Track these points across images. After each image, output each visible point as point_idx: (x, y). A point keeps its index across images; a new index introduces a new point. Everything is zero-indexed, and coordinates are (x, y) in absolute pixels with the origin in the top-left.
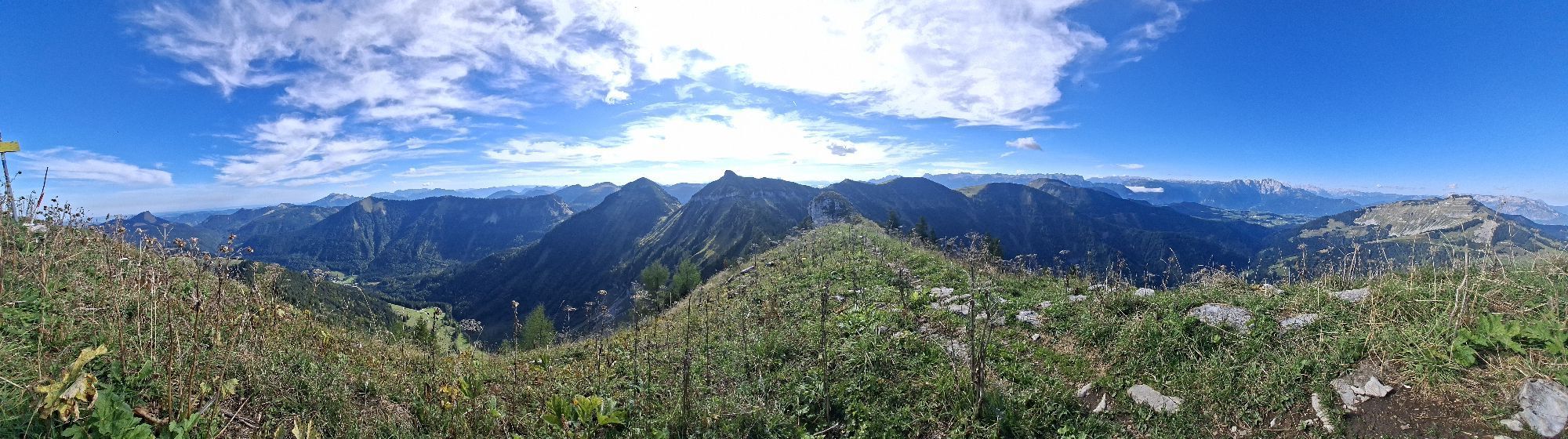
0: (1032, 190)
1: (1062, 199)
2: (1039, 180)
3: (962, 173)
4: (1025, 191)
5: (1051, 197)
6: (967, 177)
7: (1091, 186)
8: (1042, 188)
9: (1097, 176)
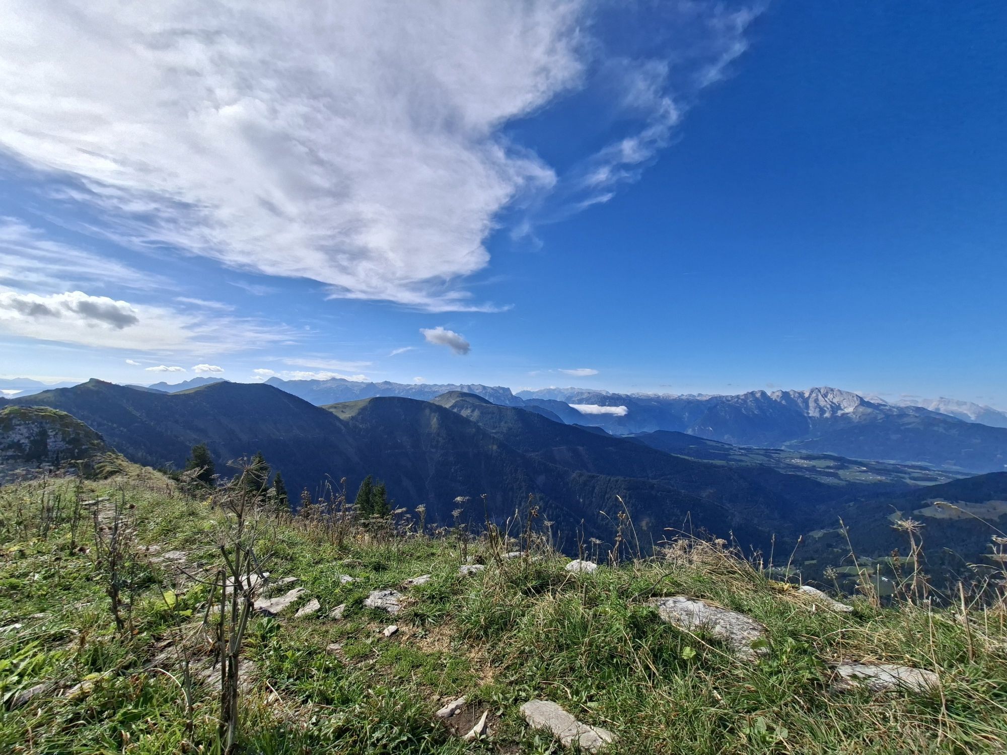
0: (439, 409)
1: (480, 424)
2: (451, 393)
3: (334, 379)
4: (427, 411)
5: (466, 421)
6: (341, 386)
7: (522, 405)
8: (453, 407)
9: (529, 389)
